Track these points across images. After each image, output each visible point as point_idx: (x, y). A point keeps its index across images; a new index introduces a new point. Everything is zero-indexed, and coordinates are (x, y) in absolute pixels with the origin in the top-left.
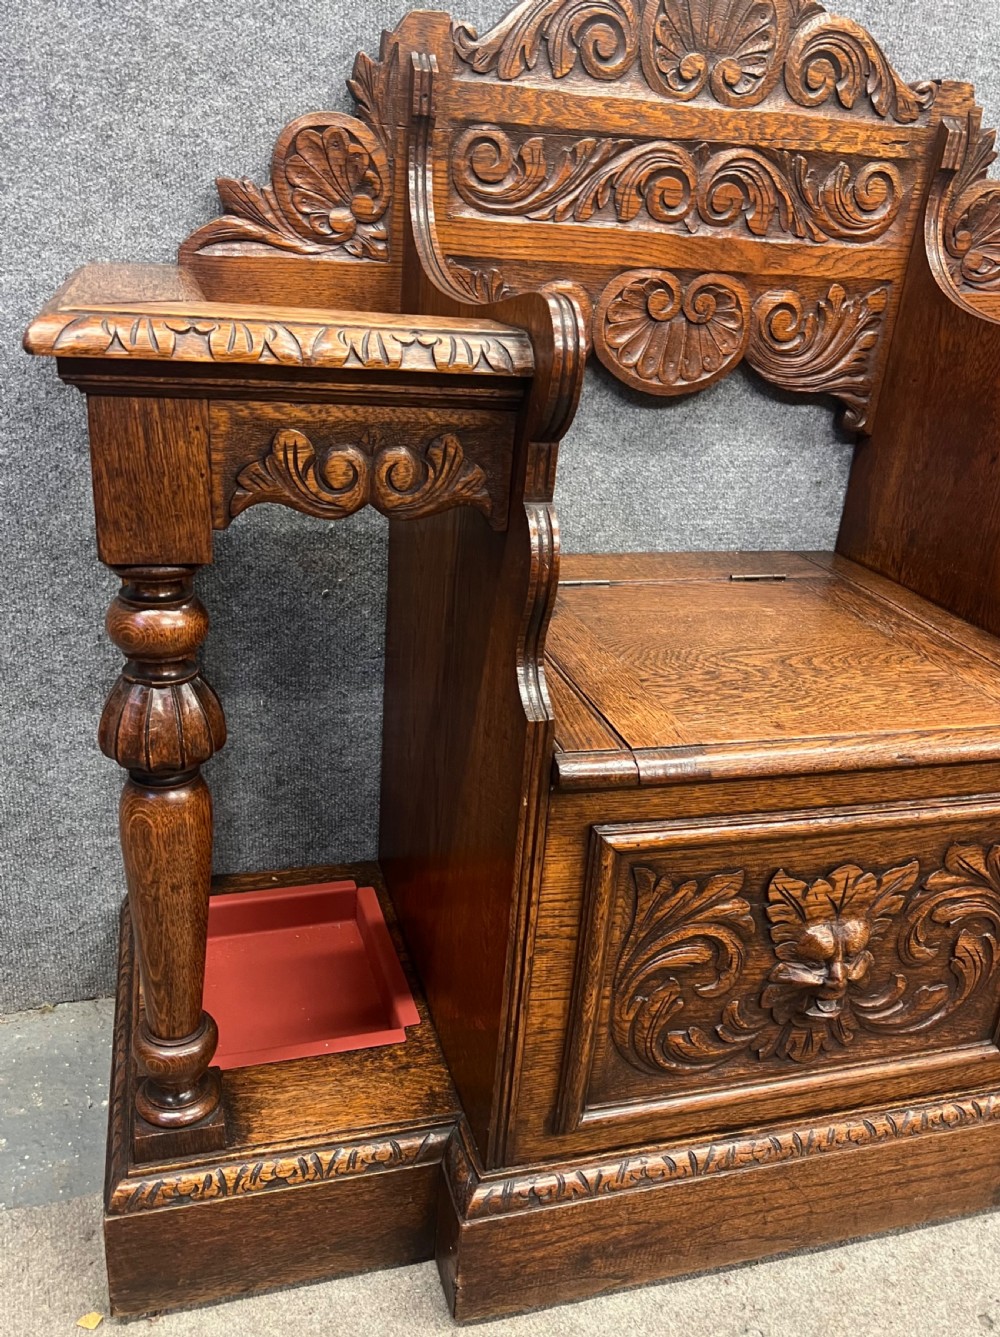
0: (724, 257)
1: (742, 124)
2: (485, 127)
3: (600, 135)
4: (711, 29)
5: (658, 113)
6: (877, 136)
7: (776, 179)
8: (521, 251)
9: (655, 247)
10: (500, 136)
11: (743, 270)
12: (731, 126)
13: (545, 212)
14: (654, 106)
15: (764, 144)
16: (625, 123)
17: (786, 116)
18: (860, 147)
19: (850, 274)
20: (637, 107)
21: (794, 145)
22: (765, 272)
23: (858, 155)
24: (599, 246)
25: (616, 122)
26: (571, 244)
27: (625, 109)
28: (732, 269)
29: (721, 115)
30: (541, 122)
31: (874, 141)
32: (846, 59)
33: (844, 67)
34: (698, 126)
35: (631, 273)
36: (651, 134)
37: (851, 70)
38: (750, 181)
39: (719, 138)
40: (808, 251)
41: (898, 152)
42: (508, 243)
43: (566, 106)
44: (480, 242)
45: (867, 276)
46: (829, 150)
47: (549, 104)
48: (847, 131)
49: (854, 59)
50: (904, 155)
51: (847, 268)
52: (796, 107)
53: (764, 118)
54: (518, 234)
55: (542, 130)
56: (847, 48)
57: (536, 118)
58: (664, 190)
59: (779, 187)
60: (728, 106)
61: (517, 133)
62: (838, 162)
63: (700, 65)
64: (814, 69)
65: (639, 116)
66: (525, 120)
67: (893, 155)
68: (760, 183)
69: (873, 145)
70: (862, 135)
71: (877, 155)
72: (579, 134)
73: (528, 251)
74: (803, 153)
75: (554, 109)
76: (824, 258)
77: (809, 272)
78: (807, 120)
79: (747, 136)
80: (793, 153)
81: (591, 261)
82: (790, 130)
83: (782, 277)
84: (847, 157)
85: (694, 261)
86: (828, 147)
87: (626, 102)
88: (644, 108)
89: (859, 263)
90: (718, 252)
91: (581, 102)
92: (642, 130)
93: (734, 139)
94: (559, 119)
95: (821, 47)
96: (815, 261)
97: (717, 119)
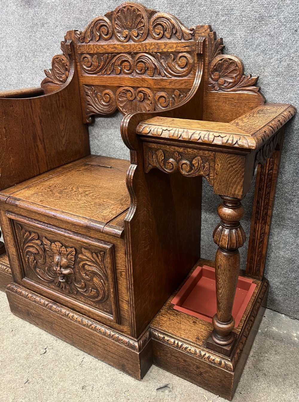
0: (143, 83)
1: (140, 47)
2: (85, 54)
3: (108, 53)
4: (128, 23)
5: (120, 47)
6: (179, 45)
7: (153, 60)
8: (97, 83)
9: (125, 81)
10: (88, 56)
11: (149, 86)
12: (137, 48)
13: (100, 73)
14: (118, 45)
15: (147, 51)
16: (112, 50)
17: (151, 43)
18: (175, 49)
19: (180, 87)
20: (114, 46)
21: (156, 51)
22: (155, 87)
23: (175, 52)
24: (113, 81)
25: (110, 50)
26: (107, 81)
27: (112, 46)
28: (146, 86)
29: (134, 45)
30: (95, 52)
31: (179, 47)
32: (165, 24)
33: (165, 27)
34: (130, 48)
35: (121, 88)
36: (119, 52)
37: (167, 27)
38: (146, 61)
39: (135, 51)
40: (166, 81)
41: (187, 49)
42: (94, 81)
43: (99, 48)
44: (89, 81)
45: (185, 87)
46: (166, 51)
47: (96, 47)
48: (170, 45)
49: (168, 24)
50: (189, 50)
51: (178, 85)
52: (154, 40)
53: (146, 44)
54: (95, 79)
55: (96, 54)
56: (165, 21)
57: (94, 51)
58: (125, 66)
59: (154, 62)
60: (136, 42)
61: (92, 55)
62: (170, 54)
63: (127, 33)
64: (157, 29)
65: (115, 48)
66: (92, 52)
67: (186, 50)
68: (149, 62)
69: (179, 48)
70: (175, 46)
71: (181, 51)
72: (104, 54)
73: (98, 83)
74: (159, 52)
75: (97, 49)
76: (171, 82)
77: (167, 87)
78: (158, 43)
79: (142, 50)
80: (156, 53)
81: (112, 85)
82: (154, 46)
83: (160, 88)
84: (172, 52)
85: (135, 84)
86: (165, 50)
87: (112, 45)
88: (116, 46)
89: (182, 84)
90: (141, 82)
91: (102, 46)
92: (116, 51)
93: (139, 51)
94: (98, 51)
95: (157, 23)
96: (168, 83)
97: (134, 46)
